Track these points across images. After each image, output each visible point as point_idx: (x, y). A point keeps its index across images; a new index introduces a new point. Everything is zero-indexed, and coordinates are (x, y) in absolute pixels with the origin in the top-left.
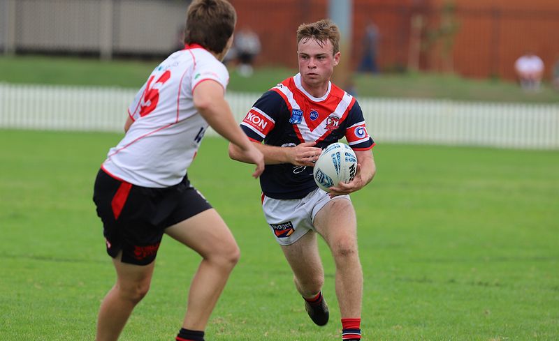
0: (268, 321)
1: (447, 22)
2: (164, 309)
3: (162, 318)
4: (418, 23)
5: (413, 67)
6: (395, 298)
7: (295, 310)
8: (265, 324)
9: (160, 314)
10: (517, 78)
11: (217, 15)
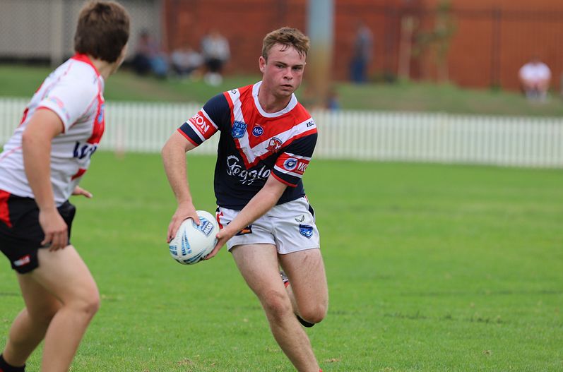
0: (240, 363)
1: (441, 25)
2: (123, 350)
3: (121, 359)
4: (408, 25)
5: (404, 76)
6: (383, 336)
7: (270, 350)
8: (237, 366)
9: (119, 355)
10: (522, 88)
11: (112, 21)
